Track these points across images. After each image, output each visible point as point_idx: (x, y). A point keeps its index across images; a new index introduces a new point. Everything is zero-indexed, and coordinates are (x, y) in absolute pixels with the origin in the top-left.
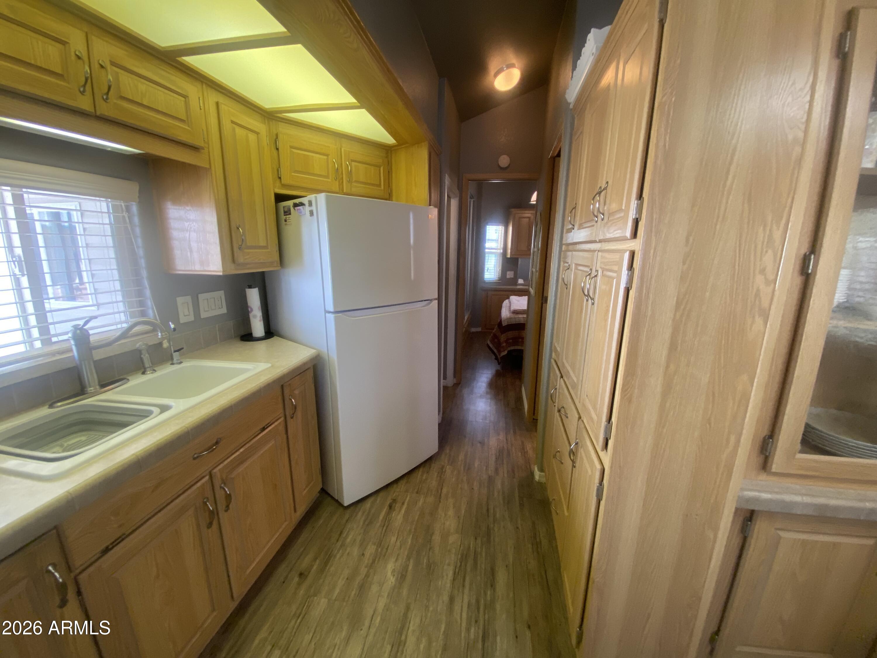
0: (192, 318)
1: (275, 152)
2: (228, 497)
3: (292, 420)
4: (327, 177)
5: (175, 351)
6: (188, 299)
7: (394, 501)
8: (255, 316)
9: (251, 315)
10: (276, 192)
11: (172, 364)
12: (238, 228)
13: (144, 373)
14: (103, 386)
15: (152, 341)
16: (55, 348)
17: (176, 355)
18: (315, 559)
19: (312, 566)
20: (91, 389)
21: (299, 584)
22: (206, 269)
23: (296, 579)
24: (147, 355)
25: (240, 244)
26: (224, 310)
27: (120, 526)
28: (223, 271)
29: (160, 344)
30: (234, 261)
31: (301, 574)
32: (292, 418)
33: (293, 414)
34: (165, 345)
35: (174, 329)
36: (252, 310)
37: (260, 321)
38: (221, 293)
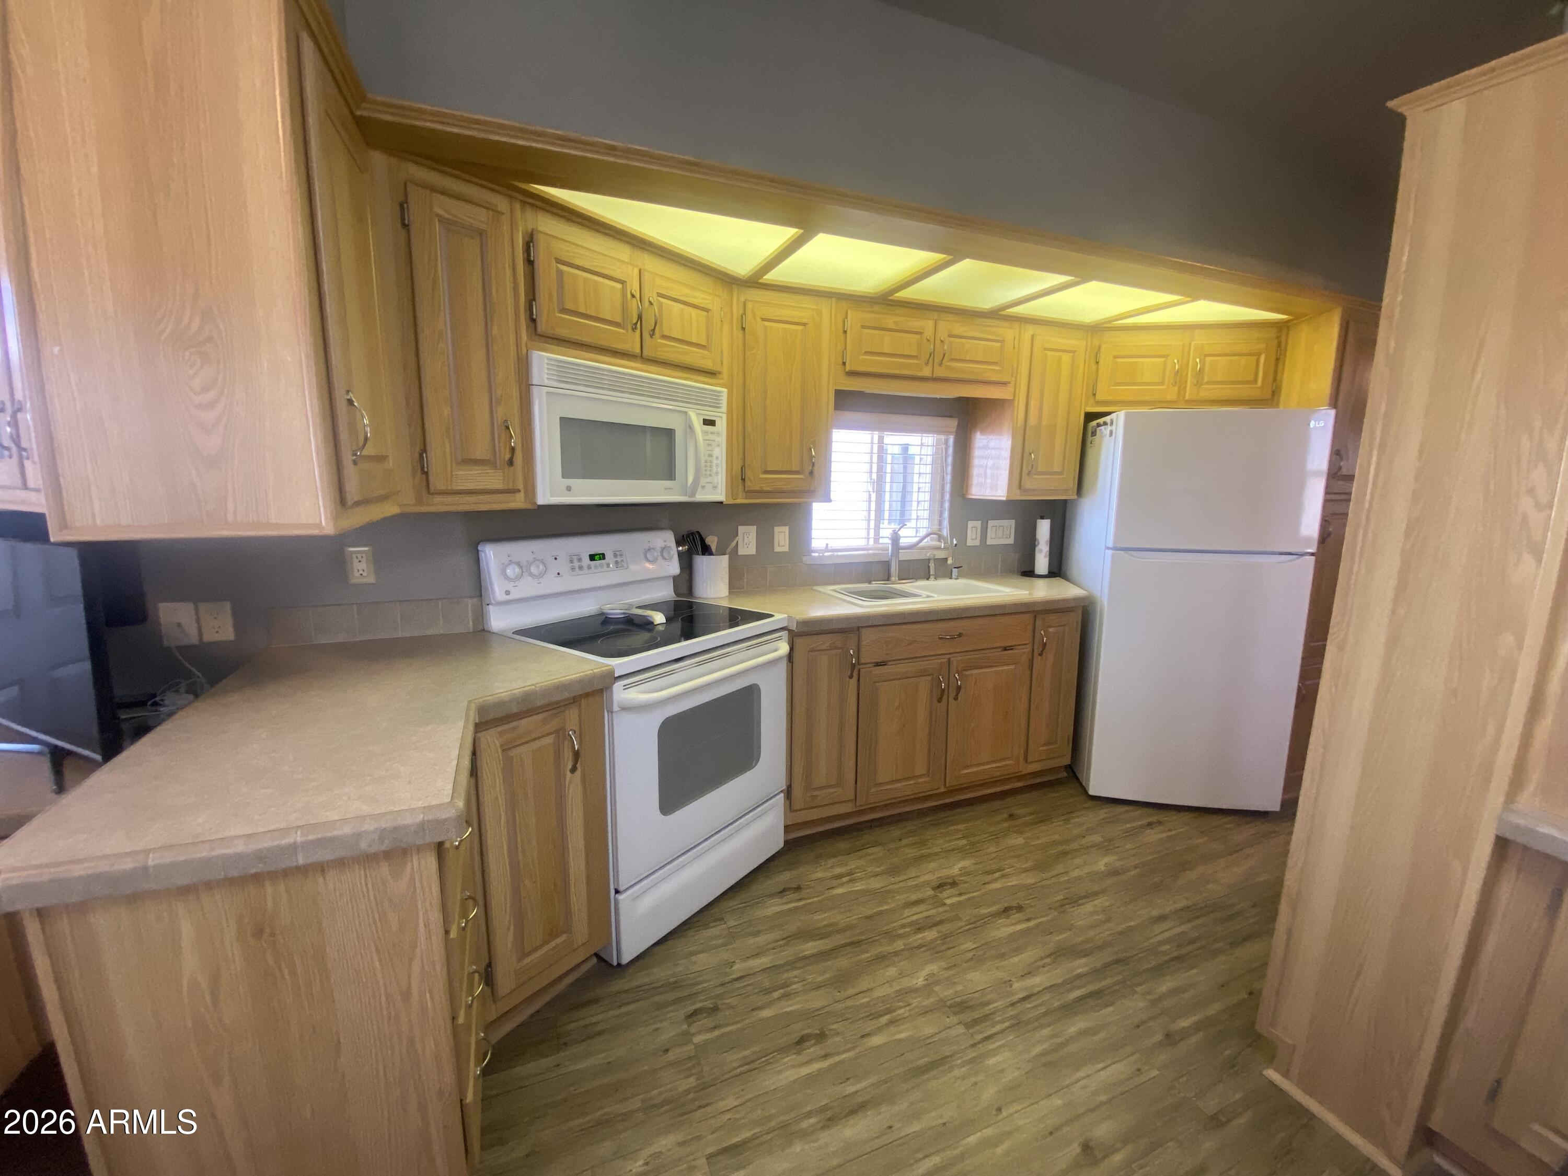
0: (977, 543)
1: (1094, 367)
2: (959, 688)
3: (1040, 657)
4: (1162, 383)
5: (955, 568)
6: (978, 524)
7: (1160, 823)
8: (1041, 551)
9: (1037, 549)
10: (1087, 411)
11: (951, 578)
12: (1031, 454)
13: (928, 579)
14: (900, 579)
15: (940, 555)
16: (880, 546)
17: (955, 571)
18: (1031, 814)
19: (1025, 816)
20: (893, 579)
21: (1006, 820)
22: (994, 493)
23: (1006, 816)
24: (933, 564)
25: (1030, 470)
26: (1011, 541)
27: (887, 654)
28: (1008, 496)
29: (946, 559)
30: (1020, 487)
31: (1011, 816)
32: (1041, 655)
33: (1042, 651)
34: (950, 561)
35: (956, 545)
36: (1038, 544)
37: (1045, 557)
38: (1012, 523)
